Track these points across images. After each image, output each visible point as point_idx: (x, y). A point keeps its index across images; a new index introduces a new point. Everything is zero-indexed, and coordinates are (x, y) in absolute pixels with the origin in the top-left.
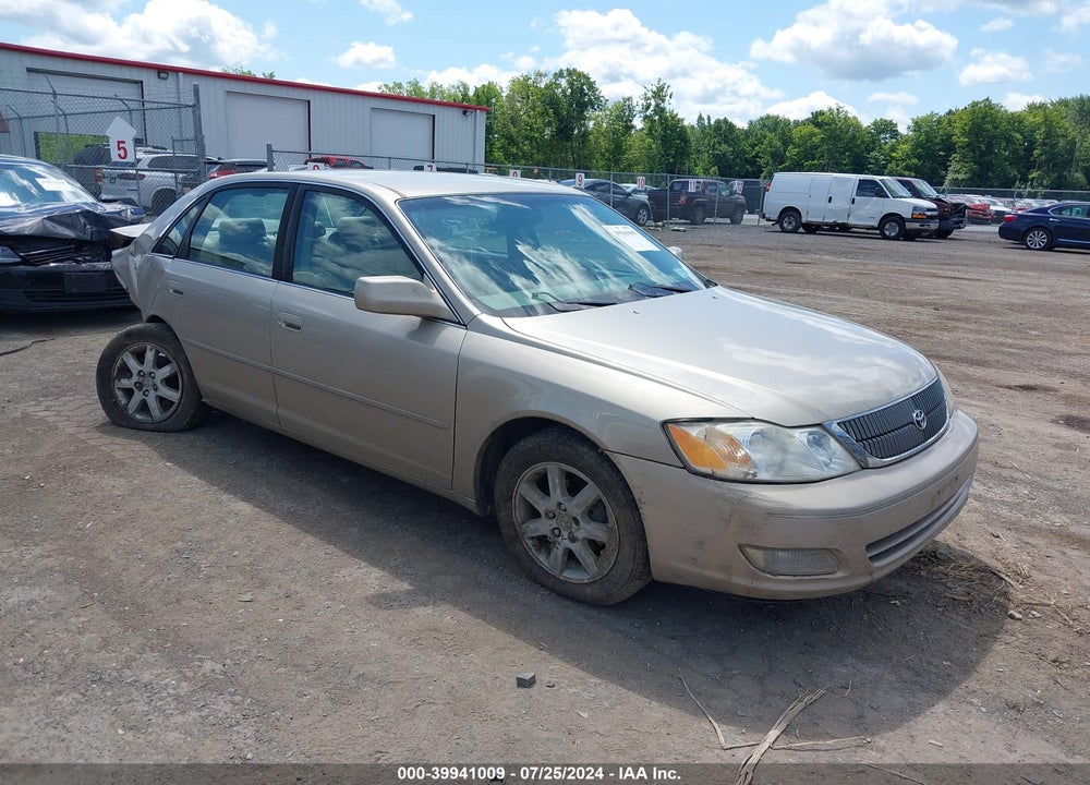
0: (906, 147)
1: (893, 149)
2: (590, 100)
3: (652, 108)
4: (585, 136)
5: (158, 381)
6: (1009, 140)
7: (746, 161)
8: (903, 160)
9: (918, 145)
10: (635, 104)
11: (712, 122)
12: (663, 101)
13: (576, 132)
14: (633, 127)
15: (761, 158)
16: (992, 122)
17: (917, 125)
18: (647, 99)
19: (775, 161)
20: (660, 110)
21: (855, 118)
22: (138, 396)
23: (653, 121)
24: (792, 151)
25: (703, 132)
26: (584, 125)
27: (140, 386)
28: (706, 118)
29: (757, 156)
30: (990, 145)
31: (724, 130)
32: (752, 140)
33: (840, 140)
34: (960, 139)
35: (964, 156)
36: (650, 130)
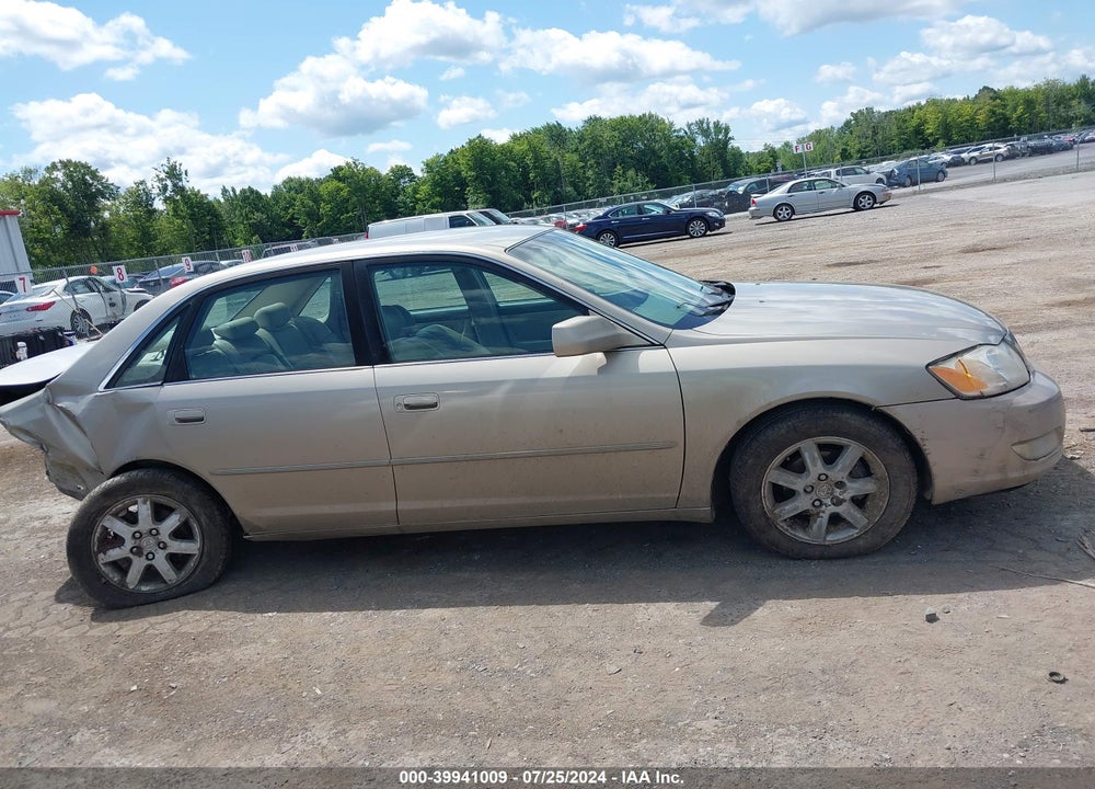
0: (424, 188)
1: (415, 191)
2: (98, 190)
3: (170, 188)
4: (104, 228)
5: (164, 537)
6: (507, 169)
7: (284, 225)
8: (428, 200)
9: (435, 184)
10: (150, 187)
11: (238, 193)
12: (181, 180)
13: (92, 224)
14: (155, 211)
15: (298, 219)
16: (489, 155)
17: (429, 167)
18: (161, 180)
19: (312, 220)
20: (180, 190)
21: (371, 168)
22: (138, 565)
23: (175, 201)
24: (325, 208)
25: (231, 204)
26: (98, 218)
27: (138, 551)
28: (230, 189)
29: (293, 218)
30: (493, 175)
31: (250, 198)
32: (283, 204)
33: (366, 190)
34: (467, 174)
35: (476, 189)
36: (175, 210)
